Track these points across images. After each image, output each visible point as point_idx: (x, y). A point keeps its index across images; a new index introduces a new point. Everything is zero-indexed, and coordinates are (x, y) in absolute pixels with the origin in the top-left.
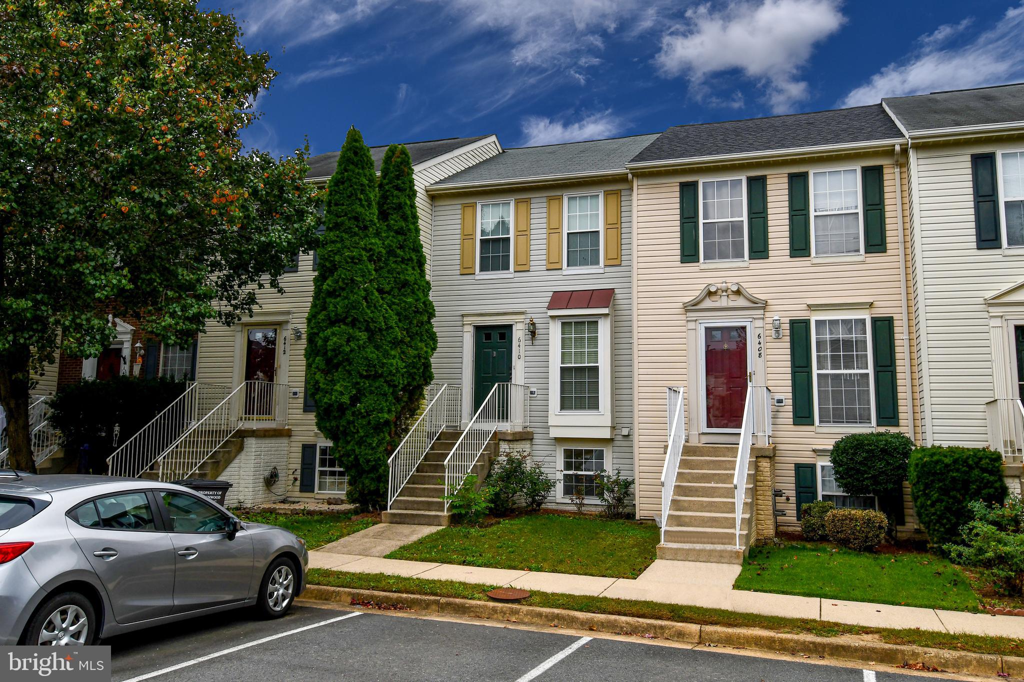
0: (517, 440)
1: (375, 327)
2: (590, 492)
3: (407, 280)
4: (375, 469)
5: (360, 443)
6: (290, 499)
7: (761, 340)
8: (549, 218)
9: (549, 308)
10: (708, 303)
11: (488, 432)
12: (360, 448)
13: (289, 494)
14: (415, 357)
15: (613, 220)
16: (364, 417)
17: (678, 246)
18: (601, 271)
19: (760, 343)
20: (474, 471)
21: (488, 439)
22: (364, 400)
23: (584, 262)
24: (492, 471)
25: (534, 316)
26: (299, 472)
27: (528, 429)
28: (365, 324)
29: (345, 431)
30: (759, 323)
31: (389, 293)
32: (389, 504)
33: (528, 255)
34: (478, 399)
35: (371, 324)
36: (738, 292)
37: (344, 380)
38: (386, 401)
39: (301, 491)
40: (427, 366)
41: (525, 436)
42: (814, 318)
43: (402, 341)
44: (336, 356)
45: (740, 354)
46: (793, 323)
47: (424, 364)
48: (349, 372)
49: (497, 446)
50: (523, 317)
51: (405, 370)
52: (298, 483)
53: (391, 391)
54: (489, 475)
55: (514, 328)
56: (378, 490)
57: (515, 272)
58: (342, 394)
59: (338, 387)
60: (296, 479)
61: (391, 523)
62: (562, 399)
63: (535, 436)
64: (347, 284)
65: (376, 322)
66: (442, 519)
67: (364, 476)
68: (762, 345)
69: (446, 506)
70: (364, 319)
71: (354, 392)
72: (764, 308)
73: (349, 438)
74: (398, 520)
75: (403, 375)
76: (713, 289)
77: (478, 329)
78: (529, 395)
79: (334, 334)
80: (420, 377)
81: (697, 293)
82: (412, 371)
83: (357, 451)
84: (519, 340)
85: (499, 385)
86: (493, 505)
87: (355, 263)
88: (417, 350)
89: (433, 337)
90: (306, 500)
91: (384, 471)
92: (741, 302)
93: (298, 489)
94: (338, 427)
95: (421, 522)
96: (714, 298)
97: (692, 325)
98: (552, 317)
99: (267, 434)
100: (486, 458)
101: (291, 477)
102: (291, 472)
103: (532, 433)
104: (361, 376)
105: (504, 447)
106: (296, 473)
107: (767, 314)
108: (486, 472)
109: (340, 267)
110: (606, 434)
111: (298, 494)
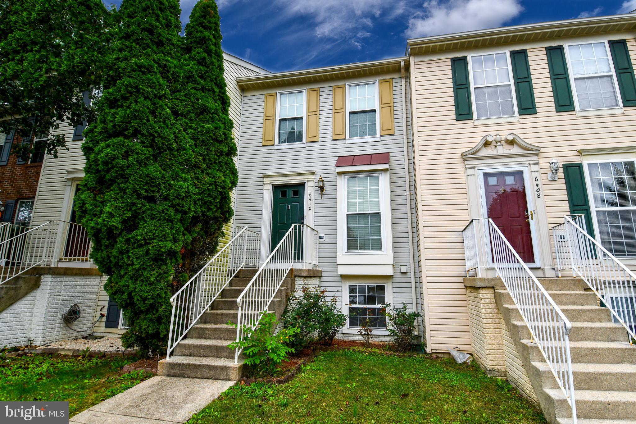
0: (310, 277)
1: (163, 143)
2: (373, 323)
3: (206, 106)
4: (153, 308)
5: (134, 278)
6: (95, 334)
7: (539, 182)
8: (334, 102)
9: (337, 166)
10: (485, 152)
11: (284, 271)
12: (135, 283)
13: (95, 330)
14: (211, 185)
15: (386, 100)
16: (141, 246)
17: (453, 108)
18: (378, 139)
19: (537, 185)
20: (272, 307)
21: (285, 275)
22: (142, 224)
23: (363, 133)
24: (288, 307)
25: (322, 176)
26: (106, 309)
27: (318, 268)
28: (150, 139)
29: (117, 263)
30: (534, 168)
31: (184, 116)
32: (169, 350)
33: (318, 130)
34: (275, 239)
35: (157, 140)
36: (512, 143)
37: (116, 200)
38: (172, 228)
39: (107, 326)
40: (225, 199)
41: (314, 274)
42: (586, 162)
43: (196, 166)
44: (108, 171)
45: (520, 195)
46: (567, 167)
47: (221, 193)
48: (124, 191)
49: (293, 281)
50: (313, 176)
51: (198, 197)
52: (104, 319)
53: (179, 216)
54: (286, 312)
55: (306, 186)
56: (158, 333)
57: (307, 142)
58: (111, 215)
59: (107, 209)
60: (102, 316)
61: (168, 375)
62: (349, 241)
63: (324, 274)
64: (131, 93)
65: (162, 138)
66: (231, 372)
67: (142, 316)
68: (539, 187)
69: (238, 353)
70: (148, 132)
71: (129, 214)
72: (537, 155)
73: (122, 272)
74: (177, 371)
75: (195, 203)
76: (490, 139)
77: (276, 187)
78: (318, 239)
79: (108, 146)
80: (218, 209)
81: (474, 145)
82: (207, 199)
83: (131, 286)
84: (310, 195)
85: (295, 226)
86: (293, 350)
87: (144, 73)
88: (213, 178)
89: (234, 172)
90: (110, 335)
91: (165, 311)
92: (515, 150)
93: (103, 324)
94: (109, 257)
95: (205, 375)
96: (489, 148)
97: (470, 172)
98: (339, 174)
99: (68, 272)
100: (284, 293)
101: (99, 313)
102: (99, 308)
103: (320, 272)
104: (139, 196)
105: (299, 283)
106: (104, 310)
107: (541, 161)
108: (283, 308)
109: (124, 74)
110: (389, 271)
111: (103, 329)
